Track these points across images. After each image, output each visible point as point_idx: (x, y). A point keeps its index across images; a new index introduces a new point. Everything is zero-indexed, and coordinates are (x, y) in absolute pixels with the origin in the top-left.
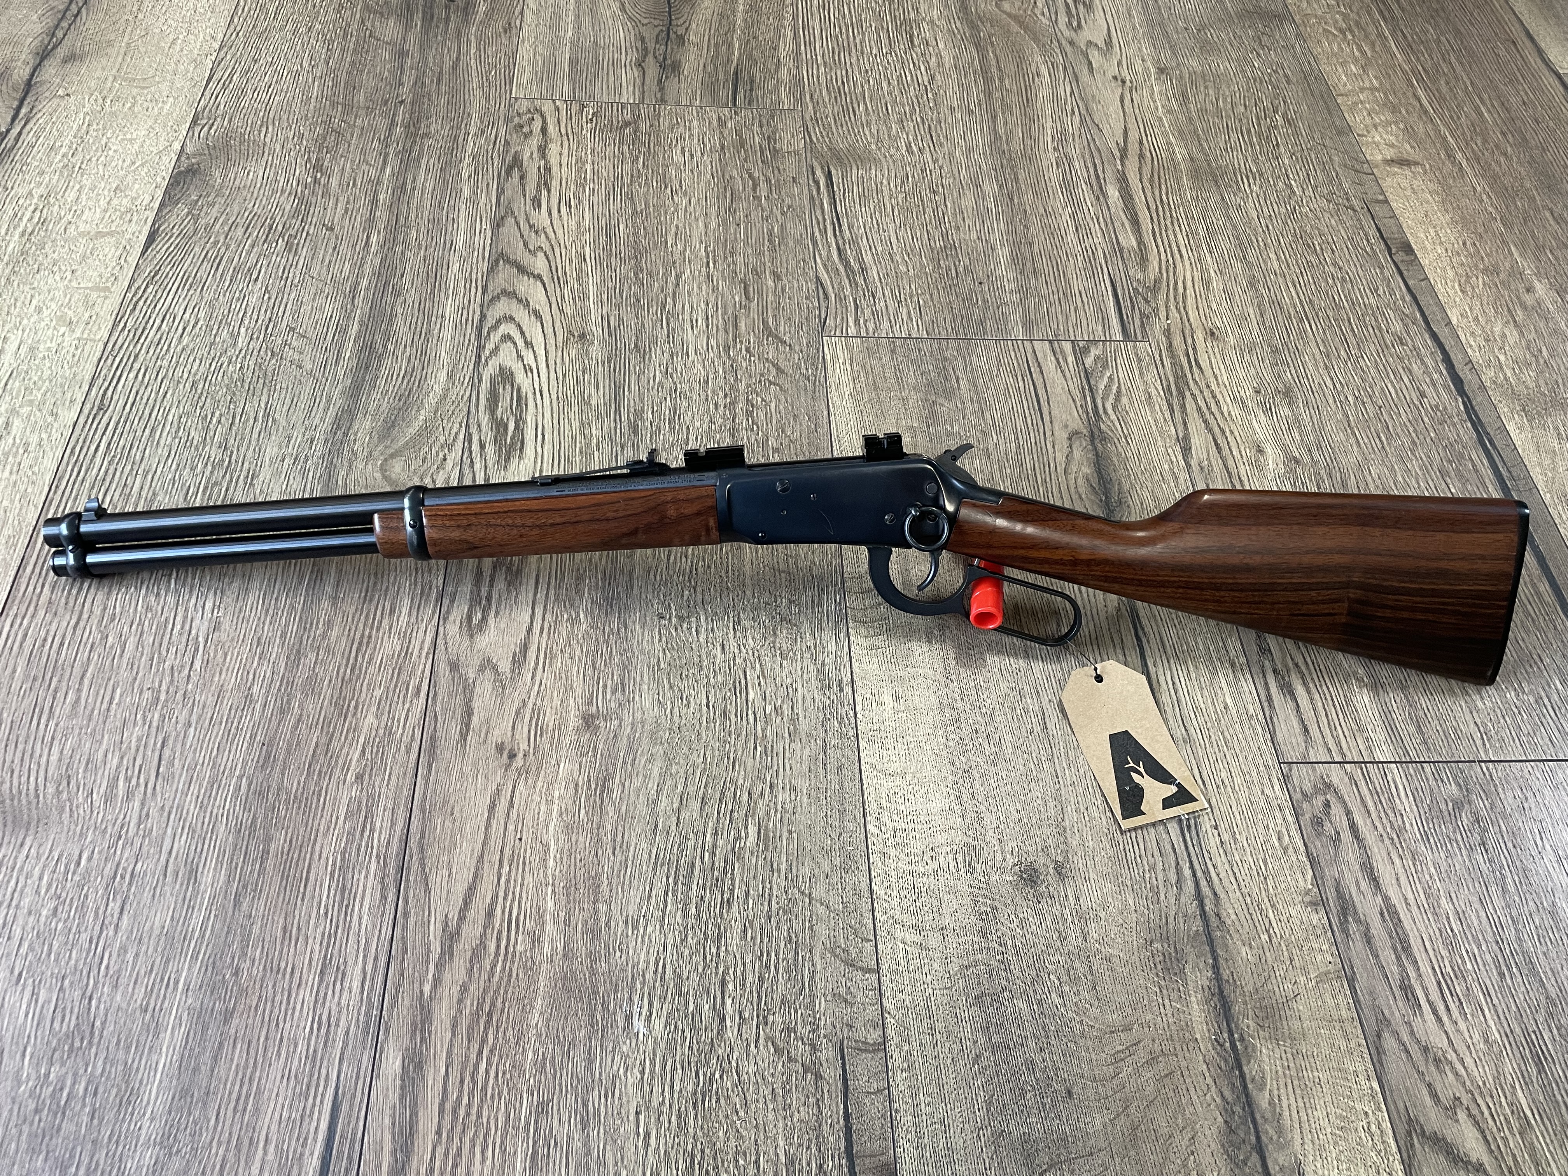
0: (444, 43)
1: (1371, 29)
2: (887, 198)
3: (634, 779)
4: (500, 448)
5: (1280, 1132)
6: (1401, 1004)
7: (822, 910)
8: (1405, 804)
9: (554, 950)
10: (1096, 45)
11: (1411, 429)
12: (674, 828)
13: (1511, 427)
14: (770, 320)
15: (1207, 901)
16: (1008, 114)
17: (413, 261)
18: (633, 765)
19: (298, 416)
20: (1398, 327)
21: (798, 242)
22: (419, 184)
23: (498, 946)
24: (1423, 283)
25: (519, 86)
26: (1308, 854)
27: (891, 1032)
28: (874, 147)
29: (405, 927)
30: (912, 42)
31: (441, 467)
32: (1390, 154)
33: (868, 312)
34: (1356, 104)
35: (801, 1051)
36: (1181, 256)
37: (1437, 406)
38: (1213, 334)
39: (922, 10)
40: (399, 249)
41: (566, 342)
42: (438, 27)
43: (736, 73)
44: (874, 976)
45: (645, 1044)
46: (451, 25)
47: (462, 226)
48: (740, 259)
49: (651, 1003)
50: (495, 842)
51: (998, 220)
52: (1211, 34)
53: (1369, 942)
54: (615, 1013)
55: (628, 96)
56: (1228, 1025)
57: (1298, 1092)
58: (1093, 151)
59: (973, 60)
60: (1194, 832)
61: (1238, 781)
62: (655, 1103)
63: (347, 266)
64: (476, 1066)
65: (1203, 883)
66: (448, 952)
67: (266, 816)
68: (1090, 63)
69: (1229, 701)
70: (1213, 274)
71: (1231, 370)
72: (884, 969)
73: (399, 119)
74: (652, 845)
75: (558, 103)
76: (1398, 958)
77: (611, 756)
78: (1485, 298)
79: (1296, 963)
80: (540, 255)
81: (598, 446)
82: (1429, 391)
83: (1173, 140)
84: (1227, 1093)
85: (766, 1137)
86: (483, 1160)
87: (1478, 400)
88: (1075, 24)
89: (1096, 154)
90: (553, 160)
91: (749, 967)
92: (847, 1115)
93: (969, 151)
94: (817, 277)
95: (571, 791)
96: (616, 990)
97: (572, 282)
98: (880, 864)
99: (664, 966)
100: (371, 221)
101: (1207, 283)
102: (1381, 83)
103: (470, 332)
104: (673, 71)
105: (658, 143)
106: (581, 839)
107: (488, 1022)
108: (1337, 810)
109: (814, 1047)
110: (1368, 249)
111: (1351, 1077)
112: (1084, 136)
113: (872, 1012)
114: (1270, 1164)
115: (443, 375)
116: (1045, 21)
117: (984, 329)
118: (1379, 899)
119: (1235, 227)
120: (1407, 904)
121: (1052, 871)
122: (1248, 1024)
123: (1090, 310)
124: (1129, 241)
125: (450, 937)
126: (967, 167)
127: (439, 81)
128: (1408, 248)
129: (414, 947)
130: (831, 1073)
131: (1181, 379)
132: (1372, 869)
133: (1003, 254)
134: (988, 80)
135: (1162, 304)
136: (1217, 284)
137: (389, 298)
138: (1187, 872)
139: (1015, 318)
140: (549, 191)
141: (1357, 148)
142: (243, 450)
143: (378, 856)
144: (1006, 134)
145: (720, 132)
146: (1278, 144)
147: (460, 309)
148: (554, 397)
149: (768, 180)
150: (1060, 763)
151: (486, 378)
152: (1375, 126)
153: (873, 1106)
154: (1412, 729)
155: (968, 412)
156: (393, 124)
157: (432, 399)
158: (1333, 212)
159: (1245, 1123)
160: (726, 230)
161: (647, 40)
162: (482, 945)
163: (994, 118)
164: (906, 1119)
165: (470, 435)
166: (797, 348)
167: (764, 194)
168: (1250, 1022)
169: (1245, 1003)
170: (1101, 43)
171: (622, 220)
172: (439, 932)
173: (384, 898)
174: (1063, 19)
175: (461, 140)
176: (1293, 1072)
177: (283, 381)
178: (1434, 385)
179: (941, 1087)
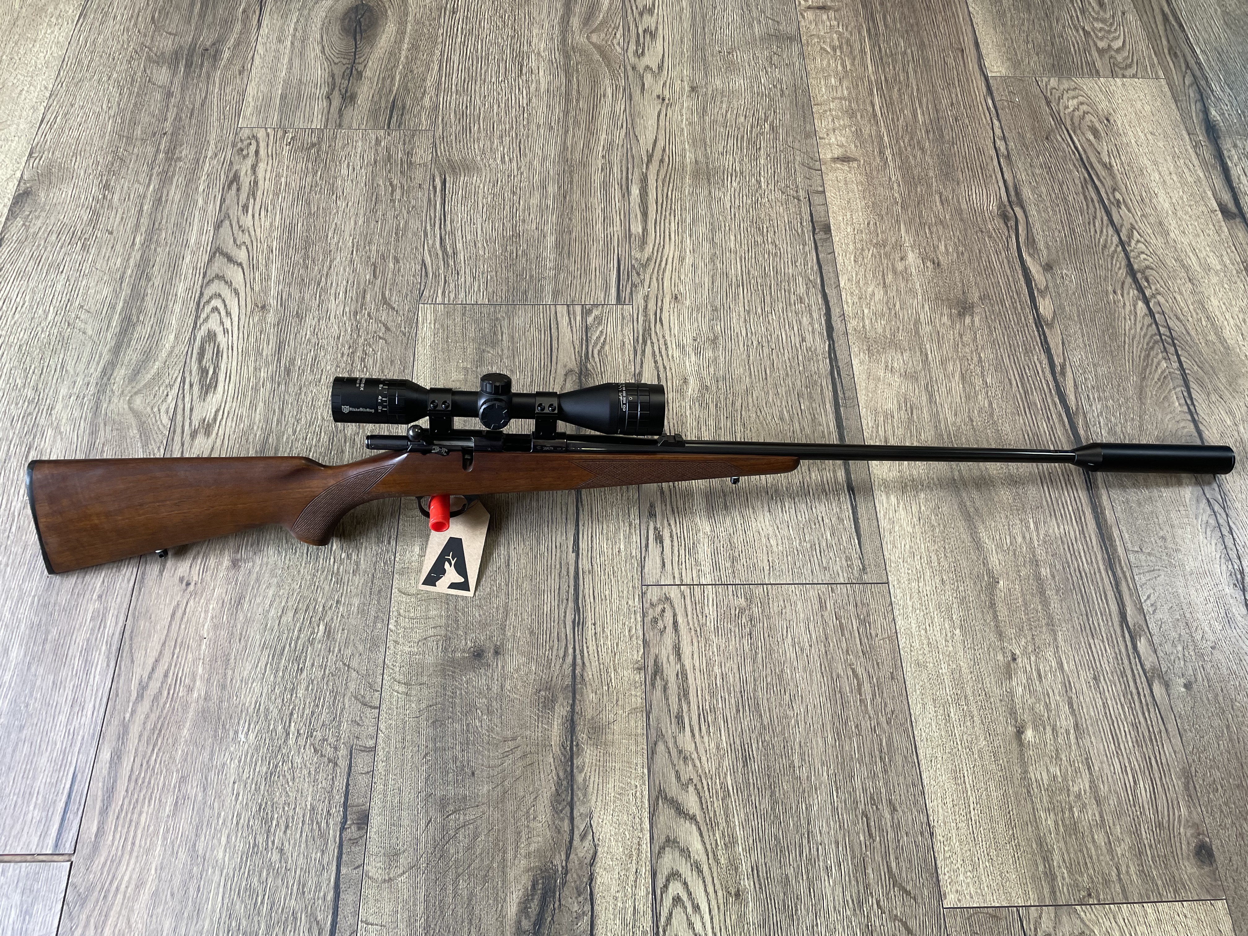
0: (197, 84)
1: (857, 46)
2: (480, 198)
3: (257, 599)
4: (202, 387)
5: (585, 795)
6: (673, 726)
7: (354, 674)
8: (710, 610)
9: (199, 695)
10: (651, 69)
11: (788, 365)
12: (276, 627)
13: (855, 362)
14: (387, 292)
15: (577, 667)
16: (577, 129)
17: (161, 256)
18: (258, 589)
19: (82, 366)
20: (802, 290)
21: (415, 234)
22: (170, 198)
23: (169, 693)
24: (829, 256)
25: (244, 117)
26: (645, 642)
27: (380, 741)
28: (479, 158)
29: (118, 682)
30: (521, 71)
31: (165, 400)
32: (838, 152)
33: (452, 286)
34: (826, 111)
35: (329, 751)
36: (670, 239)
37: (810, 348)
38: (676, 298)
39: (533, 44)
40: (153, 247)
41: (252, 312)
42: (195, 72)
43: (394, 102)
44: (377, 711)
45: (243, 746)
46: (204, 70)
47: (195, 228)
48: (374, 248)
49: (249, 724)
50: (173, 634)
51: (552, 214)
52: (737, 56)
53: (665, 691)
54: (229, 730)
55: (317, 124)
56: (572, 737)
57: (601, 774)
58: (629, 157)
59: (561, 85)
60: (581, 627)
61: (614, 596)
62: (244, 778)
63: (119, 260)
64: (150, 757)
65: (578, 657)
66: (140, 697)
67: (47, 619)
68: (643, 85)
69: (622, 547)
70: (688, 251)
71: (681, 324)
72: (383, 707)
73: (162, 147)
74: (262, 637)
75: (269, 130)
76: (680, 700)
77: (246, 584)
78: (869, 266)
79: (620, 703)
80: (244, 248)
81: (263, 384)
82: (809, 337)
83: (687, 147)
84: (561, 774)
85: (302, 796)
86: (149, 805)
87: (840, 343)
88: (640, 51)
89: (630, 160)
90: (260, 174)
91: (307, 705)
92: (348, 785)
93: (544, 159)
94: (423, 260)
95: (220, 605)
96: (231, 718)
97: (262, 267)
98: (392, 648)
99: (260, 705)
100: (137, 225)
101: (682, 259)
102: (850, 93)
103: (193, 306)
104: (351, 102)
105: (333, 160)
106: (222, 633)
107: (159, 734)
108: (668, 615)
109: (336, 748)
110: (799, 231)
111: (633, 766)
112: (625, 146)
113: (372, 730)
114: (575, 812)
115: (172, 337)
116: (619, 50)
117: (527, 297)
118: (678, 666)
119: (712, 216)
120: (694, 669)
121: (492, 651)
122: (582, 736)
123: (599, 282)
124: (637, 228)
125: (143, 688)
126: (540, 173)
127: (191, 115)
128: (827, 229)
129: (122, 693)
130: (343, 764)
131: (647, 331)
132: (679, 649)
133: (550, 240)
134: (568, 101)
135: (647, 277)
136: (689, 260)
137: (143, 283)
138: (570, 651)
139: (549, 288)
140: (255, 200)
141: (815, 150)
142: (46, 391)
143: (107, 642)
144: (572, 146)
145: (376, 150)
146: (760, 148)
147: (188, 290)
148: (240, 351)
149: (402, 187)
150: (512, 586)
151: (199, 339)
152: (834, 130)
153: (362, 781)
154: (728, 565)
155: (504, 357)
156: (158, 151)
157: (164, 354)
158: (784, 202)
159: (567, 791)
160: (368, 226)
161: (336, 77)
162: (160, 692)
163: (566, 132)
164: (380, 787)
165: (185, 378)
166: (401, 313)
167: (398, 197)
168: (585, 736)
169: (585, 725)
170: (655, 68)
171: (301, 220)
172: (137, 685)
173: (108, 665)
174: (632, 47)
175: (201, 162)
176: (601, 764)
177: (73, 343)
178: (813, 333)
179: (402, 771)
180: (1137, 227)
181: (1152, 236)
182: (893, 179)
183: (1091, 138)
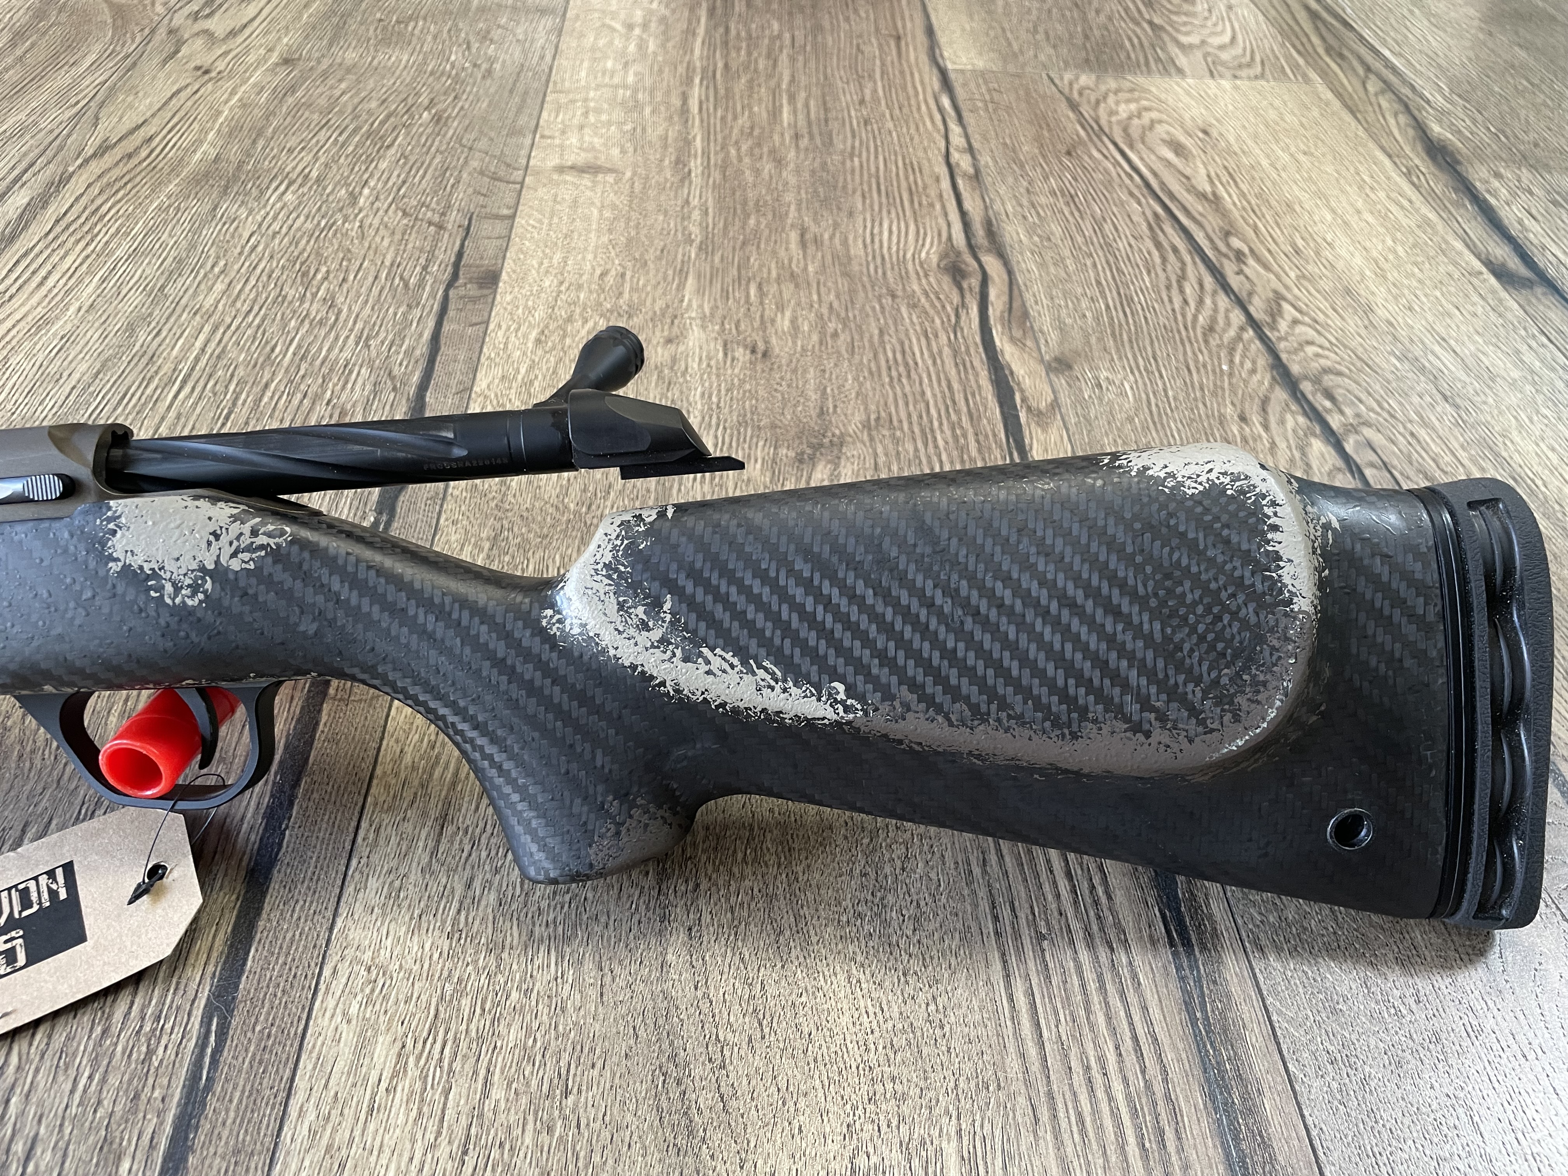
180: (1289, 296)
181: (1330, 312)
182: (695, 202)
183: (1170, 155)
